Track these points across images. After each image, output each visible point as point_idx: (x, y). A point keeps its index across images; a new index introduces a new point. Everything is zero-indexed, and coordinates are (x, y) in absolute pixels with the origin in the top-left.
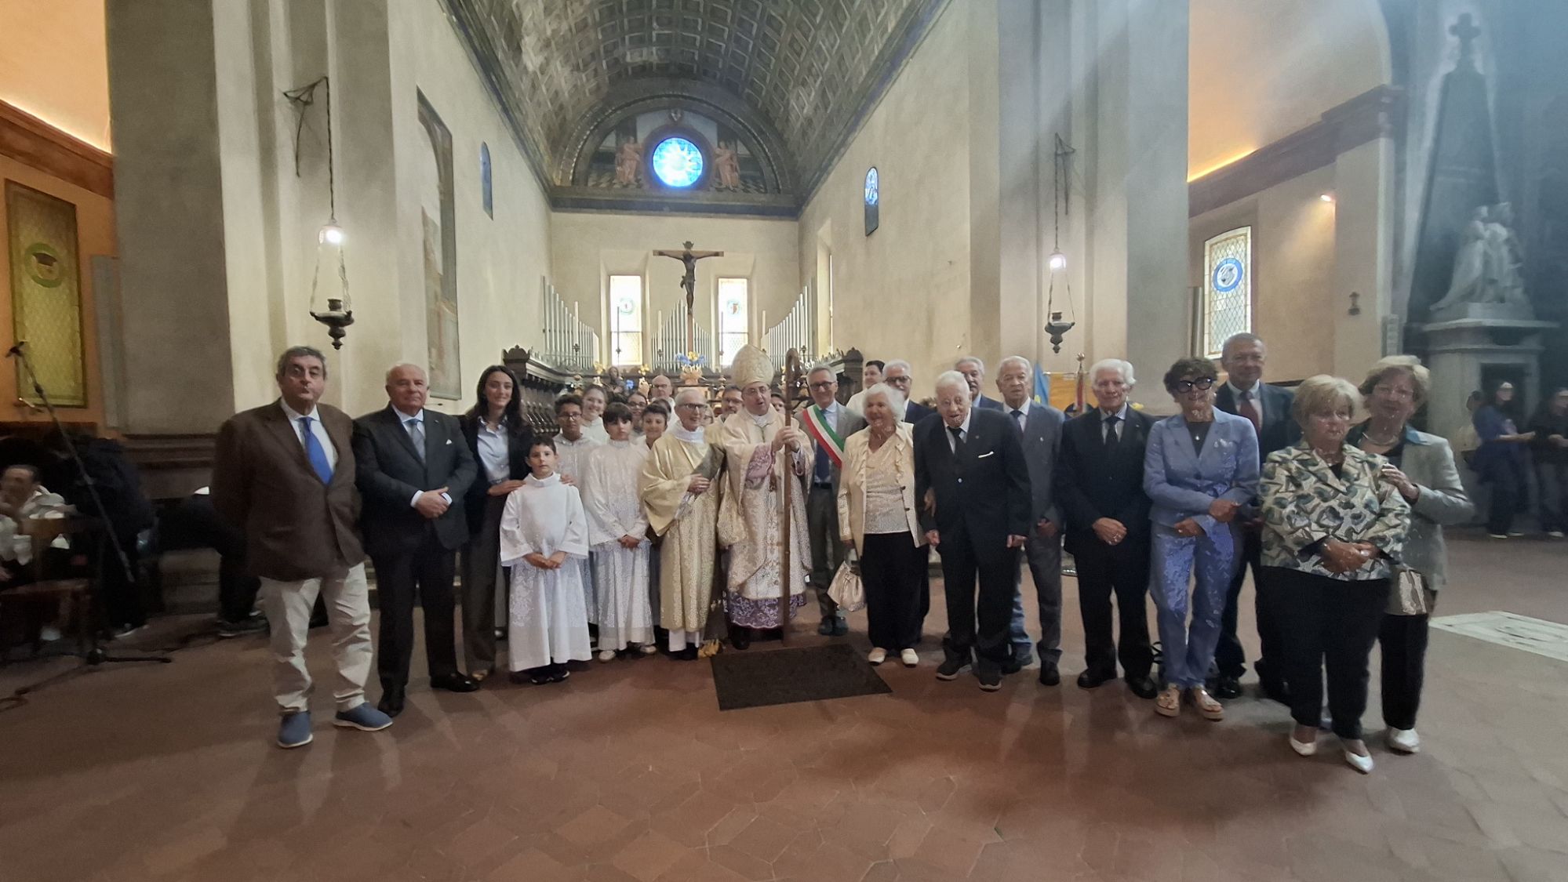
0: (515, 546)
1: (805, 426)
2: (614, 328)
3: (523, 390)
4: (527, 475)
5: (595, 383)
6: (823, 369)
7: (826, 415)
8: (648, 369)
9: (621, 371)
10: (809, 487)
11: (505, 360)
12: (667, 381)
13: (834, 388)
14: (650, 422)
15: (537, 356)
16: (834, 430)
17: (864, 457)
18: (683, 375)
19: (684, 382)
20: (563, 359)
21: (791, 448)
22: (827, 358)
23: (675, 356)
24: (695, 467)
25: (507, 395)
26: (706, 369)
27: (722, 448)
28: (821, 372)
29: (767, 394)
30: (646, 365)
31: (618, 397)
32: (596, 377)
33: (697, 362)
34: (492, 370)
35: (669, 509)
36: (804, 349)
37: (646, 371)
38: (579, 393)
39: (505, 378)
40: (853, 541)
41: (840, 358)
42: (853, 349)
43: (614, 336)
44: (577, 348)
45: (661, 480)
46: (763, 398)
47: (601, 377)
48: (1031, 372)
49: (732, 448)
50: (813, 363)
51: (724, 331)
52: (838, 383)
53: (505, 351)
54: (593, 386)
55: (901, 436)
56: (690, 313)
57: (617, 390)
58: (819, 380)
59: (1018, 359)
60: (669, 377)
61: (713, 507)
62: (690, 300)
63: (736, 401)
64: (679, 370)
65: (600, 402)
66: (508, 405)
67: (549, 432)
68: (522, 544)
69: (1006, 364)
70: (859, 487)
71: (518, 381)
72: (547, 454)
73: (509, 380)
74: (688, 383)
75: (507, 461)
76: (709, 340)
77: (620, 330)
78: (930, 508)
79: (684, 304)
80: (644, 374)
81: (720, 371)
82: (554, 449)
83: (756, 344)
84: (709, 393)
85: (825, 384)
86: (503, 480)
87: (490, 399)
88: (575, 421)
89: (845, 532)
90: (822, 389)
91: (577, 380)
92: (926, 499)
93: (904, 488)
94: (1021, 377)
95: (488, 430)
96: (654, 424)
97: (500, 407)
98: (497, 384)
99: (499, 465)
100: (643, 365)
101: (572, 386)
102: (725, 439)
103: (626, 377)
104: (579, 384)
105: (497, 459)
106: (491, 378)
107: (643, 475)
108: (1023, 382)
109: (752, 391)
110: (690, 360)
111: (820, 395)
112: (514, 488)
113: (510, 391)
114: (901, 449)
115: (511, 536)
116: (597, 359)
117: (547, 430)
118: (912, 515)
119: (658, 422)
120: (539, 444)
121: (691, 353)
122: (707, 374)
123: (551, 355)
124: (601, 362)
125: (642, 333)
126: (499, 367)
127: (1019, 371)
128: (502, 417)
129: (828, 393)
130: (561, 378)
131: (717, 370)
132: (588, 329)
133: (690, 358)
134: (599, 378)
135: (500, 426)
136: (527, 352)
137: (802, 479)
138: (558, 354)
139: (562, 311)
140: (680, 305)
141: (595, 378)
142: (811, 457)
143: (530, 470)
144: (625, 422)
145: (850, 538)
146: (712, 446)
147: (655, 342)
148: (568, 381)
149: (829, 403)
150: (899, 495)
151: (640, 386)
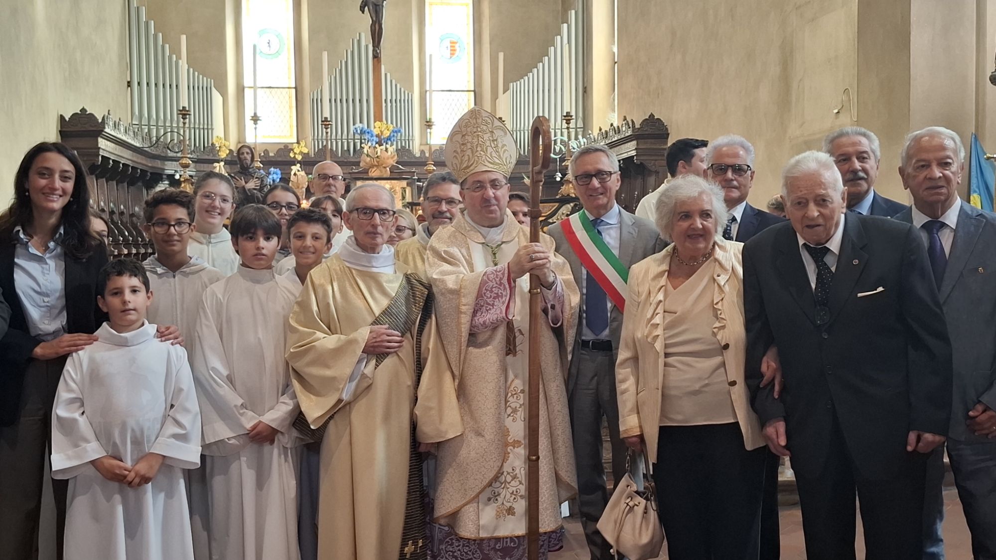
0: (76, 446)
1: (566, 246)
2: (248, 81)
3: (92, 183)
4: (99, 326)
5: (217, 170)
6: (597, 150)
7: (600, 228)
8: (305, 151)
9: (259, 151)
10: (570, 349)
11: (62, 133)
12: (337, 170)
13: (614, 182)
14: (301, 237)
15: (116, 126)
16: (616, 252)
17: (660, 296)
18: (365, 161)
19: (366, 172)
20: (162, 132)
21: (540, 282)
22: (606, 132)
23: (352, 128)
24: (377, 312)
25: (64, 192)
26: (403, 151)
27: (424, 281)
28: (593, 156)
29: (504, 193)
30: (303, 144)
31: (253, 195)
32: (218, 161)
33: (389, 138)
34: (40, 149)
35: (330, 383)
36: (567, 118)
37: (301, 153)
38: (188, 188)
39: (60, 163)
40: (641, 437)
41: (630, 133)
42: (652, 116)
43: (248, 94)
44: (184, 113)
45: (319, 334)
46: (496, 198)
47: (227, 162)
48: (962, 154)
49: (443, 281)
50: (583, 141)
51: (433, 88)
52: (621, 175)
53: (62, 118)
54: (211, 175)
55: (723, 262)
56: (376, 56)
57: (251, 185)
58: (590, 168)
59: (939, 133)
60: (340, 164)
61: (407, 380)
62: (377, 34)
63: (451, 201)
64: (358, 152)
65: (224, 200)
66: (66, 209)
67: (137, 254)
68: (87, 441)
69: (917, 140)
70: (652, 345)
71: (84, 169)
72: (134, 291)
73: (68, 166)
74: (374, 173)
75: (63, 302)
76: (410, 101)
77: (258, 85)
78: (772, 382)
79: (366, 39)
80: (299, 158)
81: (427, 155)
82: (146, 283)
83: (487, 106)
84: (408, 190)
85: (600, 174)
86: (55, 334)
87: (36, 197)
88: (179, 234)
89: (629, 424)
90: (596, 182)
91: (186, 166)
92: (764, 368)
93: (726, 347)
94: (944, 164)
95: (32, 250)
96: (309, 241)
97: (52, 211)
98: (48, 173)
99: (50, 308)
100: (298, 143)
101: (177, 177)
102: (430, 266)
103: (268, 163)
104: (188, 173)
105: (46, 299)
106: (38, 163)
107: (290, 325)
108: (947, 172)
109: (480, 185)
110: (377, 136)
111: (592, 194)
112: (77, 347)
113: (70, 186)
114: (722, 283)
115: (69, 427)
116: (218, 130)
117: (134, 251)
118: (739, 393)
119: (316, 237)
120: (120, 274)
121: (378, 124)
122: (406, 159)
123: (140, 125)
124: (226, 137)
125: (296, 88)
126: (54, 144)
127: (942, 154)
128: (56, 228)
129: (605, 191)
130: (158, 164)
131: (422, 152)
132: (204, 81)
133: (376, 131)
134: (222, 164)
135: (52, 244)
136: (100, 121)
137: (558, 333)
138: (153, 123)
139: (160, 48)
140: (359, 41)
141: (216, 164)
142: (574, 299)
143: (102, 317)
144: (267, 239)
145: (637, 432)
146: (408, 278)
147: (317, 102)
148: (170, 168)
149: (606, 208)
150: (718, 360)
151: (292, 178)
